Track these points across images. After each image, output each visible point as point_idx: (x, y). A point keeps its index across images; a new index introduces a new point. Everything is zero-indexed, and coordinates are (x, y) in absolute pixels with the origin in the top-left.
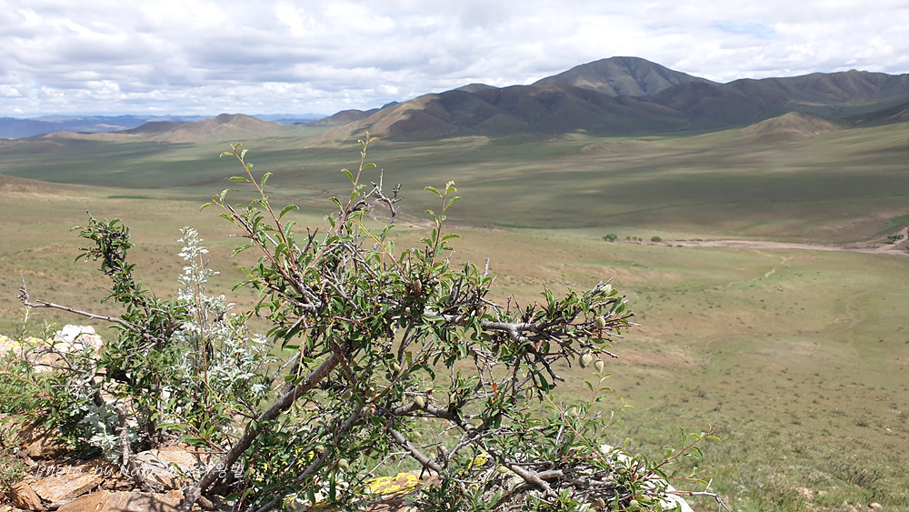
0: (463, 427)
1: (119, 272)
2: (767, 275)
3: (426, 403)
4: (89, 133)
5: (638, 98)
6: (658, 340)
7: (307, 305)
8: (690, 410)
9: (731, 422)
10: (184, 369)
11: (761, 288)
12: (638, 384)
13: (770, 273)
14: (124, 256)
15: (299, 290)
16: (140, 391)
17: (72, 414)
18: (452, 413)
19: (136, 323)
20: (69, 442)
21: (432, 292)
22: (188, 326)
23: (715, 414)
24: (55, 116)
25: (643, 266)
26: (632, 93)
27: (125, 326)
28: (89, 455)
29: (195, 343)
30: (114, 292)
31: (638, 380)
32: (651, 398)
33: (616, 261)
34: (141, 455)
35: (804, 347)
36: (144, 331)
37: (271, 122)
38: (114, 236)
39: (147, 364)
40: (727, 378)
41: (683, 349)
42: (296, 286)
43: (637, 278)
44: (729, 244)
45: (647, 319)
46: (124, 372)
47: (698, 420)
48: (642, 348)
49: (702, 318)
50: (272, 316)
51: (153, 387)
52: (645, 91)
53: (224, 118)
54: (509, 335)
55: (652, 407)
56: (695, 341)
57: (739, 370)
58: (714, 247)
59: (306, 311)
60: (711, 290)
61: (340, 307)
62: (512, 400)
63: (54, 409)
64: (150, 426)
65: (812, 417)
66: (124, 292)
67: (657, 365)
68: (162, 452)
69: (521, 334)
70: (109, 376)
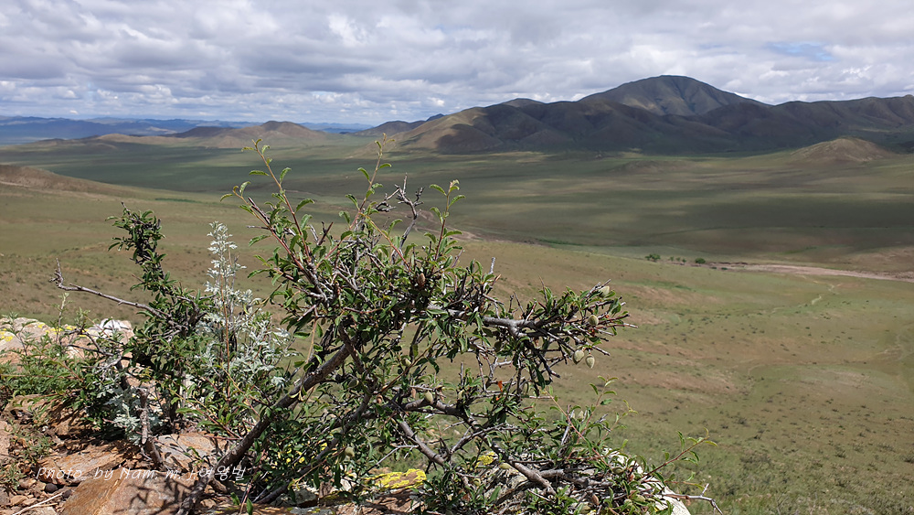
0: (470, 424)
1: (148, 261)
2: (813, 302)
3: (435, 399)
4: (139, 136)
5: (686, 118)
6: (698, 364)
7: (319, 295)
8: (730, 436)
9: (771, 451)
10: (208, 357)
11: (807, 315)
12: (677, 408)
13: (817, 299)
14: (155, 247)
15: (312, 280)
16: (163, 377)
17: (99, 396)
18: (460, 410)
19: (163, 310)
20: (95, 423)
21: (435, 285)
22: (214, 317)
23: (756, 442)
24: (107, 118)
25: (686, 288)
26: (681, 112)
27: (151, 313)
28: (113, 436)
29: (219, 333)
30: (144, 280)
31: (677, 404)
32: (690, 423)
33: (659, 282)
34: (162, 438)
35: (851, 377)
36: (169, 319)
37: (318, 131)
38: (146, 227)
39: (170, 349)
40: (769, 406)
41: (725, 374)
42: (309, 277)
43: (680, 300)
44: (775, 268)
45: (689, 342)
46: (149, 357)
47: (737, 447)
48: (683, 371)
49: (745, 343)
50: (285, 304)
51: (176, 373)
52: (693, 110)
53: (272, 125)
54: (511, 332)
55: (691, 432)
56: (737, 366)
57: (782, 398)
58: (760, 271)
59: (318, 302)
60: (756, 315)
61: (350, 299)
62: (517, 399)
63: (82, 391)
64: (171, 411)
65: (857, 450)
66: (153, 280)
67: (697, 389)
68: (182, 437)
69: (520, 331)
70: (134, 361)
